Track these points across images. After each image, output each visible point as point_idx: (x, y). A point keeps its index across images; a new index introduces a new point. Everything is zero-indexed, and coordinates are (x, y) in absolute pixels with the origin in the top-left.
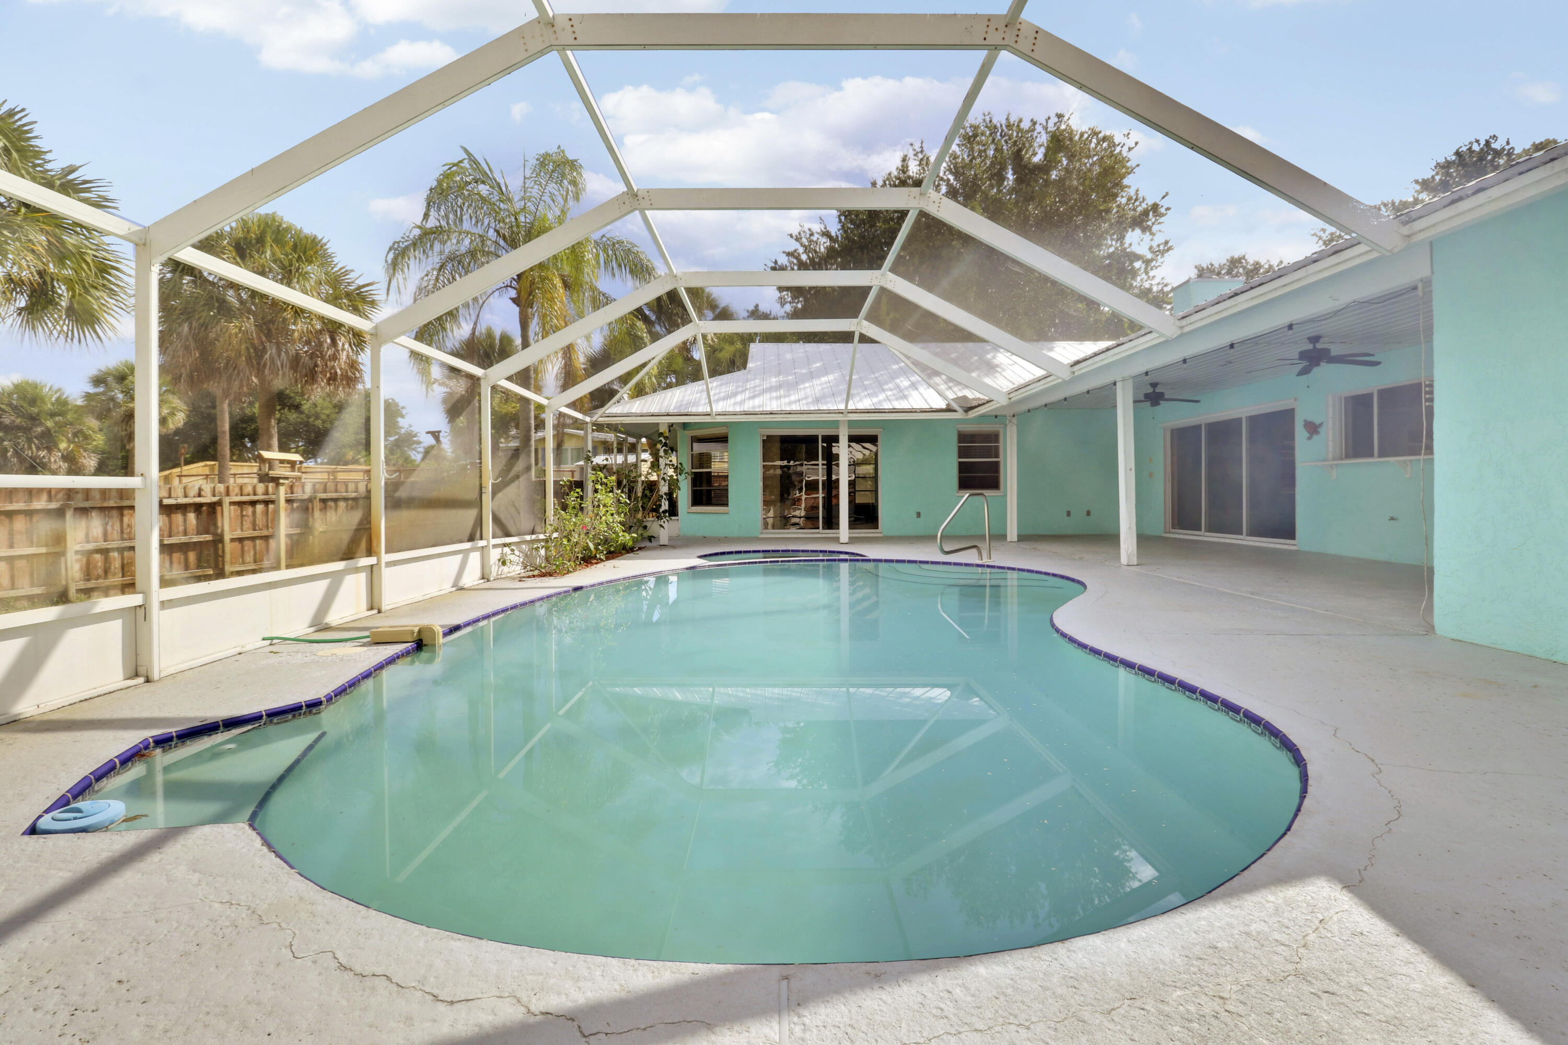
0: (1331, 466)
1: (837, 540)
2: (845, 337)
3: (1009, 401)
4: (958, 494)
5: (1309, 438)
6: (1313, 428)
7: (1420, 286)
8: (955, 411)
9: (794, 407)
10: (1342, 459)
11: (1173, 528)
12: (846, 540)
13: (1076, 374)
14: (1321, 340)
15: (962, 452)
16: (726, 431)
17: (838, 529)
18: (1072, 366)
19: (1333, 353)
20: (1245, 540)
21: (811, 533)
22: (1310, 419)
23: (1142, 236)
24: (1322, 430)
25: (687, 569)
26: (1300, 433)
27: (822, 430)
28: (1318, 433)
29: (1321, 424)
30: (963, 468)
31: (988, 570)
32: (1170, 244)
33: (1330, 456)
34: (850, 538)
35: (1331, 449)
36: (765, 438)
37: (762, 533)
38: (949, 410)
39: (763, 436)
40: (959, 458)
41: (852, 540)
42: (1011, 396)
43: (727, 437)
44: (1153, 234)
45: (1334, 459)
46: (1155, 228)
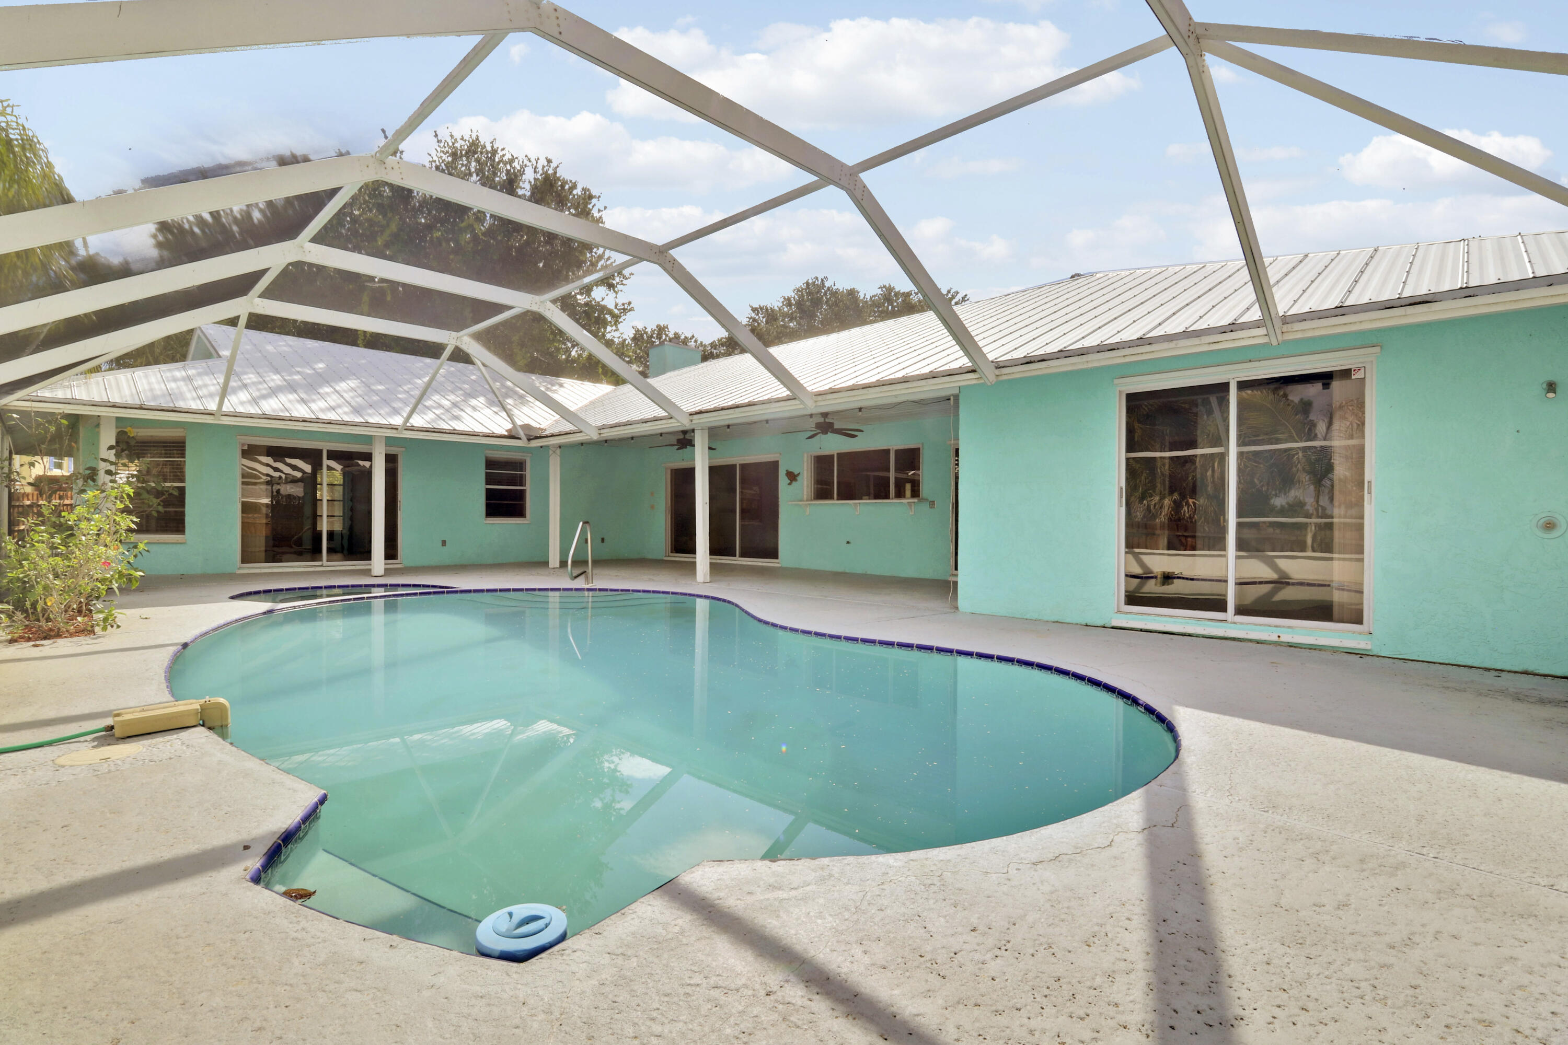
0: (806, 505)
1: (368, 572)
2: (431, 350)
3: (599, 436)
4: (485, 522)
5: (790, 484)
6: (792, 477)
7: (952, 398)
8: (520, 439)
9: (332, 416)
10: (811, 500)
11: (672, 552)
12: (382, 572)
13: (694, 422)
14: (829, 416)
15: (489, 479)
16: (181, 434)
17: (370, 559)
18: (690, 415)
19: (836, 427)
20: (739, 561)
21: (312, 566)
22: (790, 470)
23: (608, 292)
24: (799, 478)
25: (264, 613)
26: (783, 480)
27: (328, 444)
28: (796, 480)
29: (799, 474)
30: (490, 494)
31: (591, 593)
32: (631, 306)
33: (805, 497)
34: (386, 569)
35: (805, 493)
36: (246, 448)
37: (240, 568)
38: (511, 436)
39: (243, 445)
40: (487, 484)
41: (388, 572)
42: (602, 431)
43: (184, 443)
44: (616, 293)
45: (807, 500)
46: (619, 287)
